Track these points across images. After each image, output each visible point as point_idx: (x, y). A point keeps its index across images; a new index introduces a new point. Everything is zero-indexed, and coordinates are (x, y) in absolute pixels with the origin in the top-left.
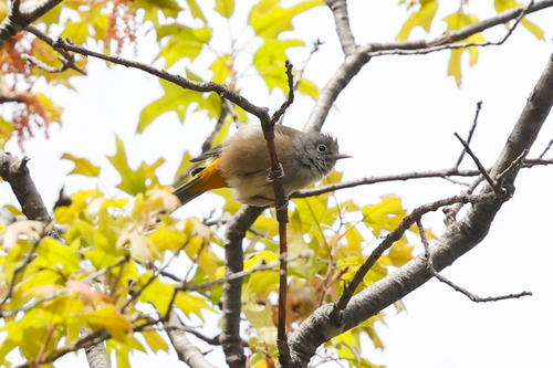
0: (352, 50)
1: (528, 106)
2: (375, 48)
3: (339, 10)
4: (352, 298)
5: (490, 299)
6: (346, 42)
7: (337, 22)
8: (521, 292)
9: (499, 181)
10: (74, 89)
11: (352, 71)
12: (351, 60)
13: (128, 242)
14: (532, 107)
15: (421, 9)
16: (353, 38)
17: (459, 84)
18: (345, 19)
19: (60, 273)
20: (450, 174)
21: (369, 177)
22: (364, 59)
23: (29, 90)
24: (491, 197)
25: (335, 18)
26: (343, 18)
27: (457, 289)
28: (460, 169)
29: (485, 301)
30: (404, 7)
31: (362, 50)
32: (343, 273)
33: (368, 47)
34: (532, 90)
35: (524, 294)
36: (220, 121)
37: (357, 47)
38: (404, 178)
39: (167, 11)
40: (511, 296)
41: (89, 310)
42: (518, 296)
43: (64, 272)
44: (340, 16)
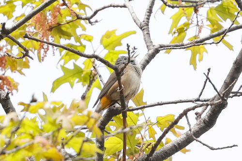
0: (152, 47)
1: (233, 66)
2: (161, 47)
3: (145, 30)
4: (155, 152)
5: (219, 149)
6: (149, 44)
7: (144, 36)
8: (233, 145)
9: (224, 95)
10: (24, 75)
11: (152, 56)
12: (151, 52)
13: (61, 121)
14: (235, 67)
15: (178, 35)
16: (152, 42)
17: (195, 68)
18: (148, 34)
19: (31, 135)
20: (196, 101)
21: (160, 102)
22: (157, 51)
23: (4, 74)
24: (220, 102)
25: (143, 34)
26: (147, 34)
27: (204, 145)
28: (201, 98)
29: (216, 149)
30: (171, 35)
31: (156, 47)
32: (148, 145)
33: (159, 46)
34: (235, 59)
35: (234, 146)
36: (89, 86)
37: (153, 46)
38: (176, 103)
39: (66, 37)
40: (228, 147)
41: (44, 151)
42: (231, 147)
43: (33, 135)
44: (146, 33)
